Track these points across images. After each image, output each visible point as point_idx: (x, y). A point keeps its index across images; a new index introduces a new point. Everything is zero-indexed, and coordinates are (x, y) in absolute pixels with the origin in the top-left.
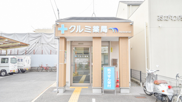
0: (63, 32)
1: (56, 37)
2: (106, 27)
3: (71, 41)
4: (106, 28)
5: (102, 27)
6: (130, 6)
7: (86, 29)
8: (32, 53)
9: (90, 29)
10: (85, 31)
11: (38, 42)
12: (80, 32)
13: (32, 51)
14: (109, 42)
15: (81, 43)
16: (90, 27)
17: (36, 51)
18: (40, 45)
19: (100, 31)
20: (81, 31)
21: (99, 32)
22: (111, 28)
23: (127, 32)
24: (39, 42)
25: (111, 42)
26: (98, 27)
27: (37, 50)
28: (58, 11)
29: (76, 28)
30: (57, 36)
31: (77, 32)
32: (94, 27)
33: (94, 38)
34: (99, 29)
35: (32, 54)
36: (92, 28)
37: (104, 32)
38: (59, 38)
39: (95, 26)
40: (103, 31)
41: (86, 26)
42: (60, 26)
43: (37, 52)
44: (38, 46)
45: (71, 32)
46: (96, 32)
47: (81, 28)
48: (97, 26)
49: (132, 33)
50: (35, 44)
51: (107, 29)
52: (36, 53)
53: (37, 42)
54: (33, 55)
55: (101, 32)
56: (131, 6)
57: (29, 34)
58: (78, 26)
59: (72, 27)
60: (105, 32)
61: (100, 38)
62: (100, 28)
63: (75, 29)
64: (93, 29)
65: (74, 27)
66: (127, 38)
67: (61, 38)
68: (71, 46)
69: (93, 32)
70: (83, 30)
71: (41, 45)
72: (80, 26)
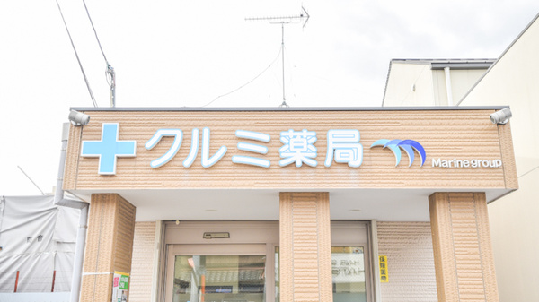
0: (107, 165)
1: (67, 196)
2: (355, 134)
3: (165, 224)
4: (357, 138)
5: (333, 136)
6: (442, 69)
7: (242, 146)
8: (7, 287)
9: (263, 149)
10: (237, 159)
11: (40, 237)
12: (206, 162)
13: (11, 278)
14: (368, 223)
15: (216, 230)
16: (266, 138)
17: (28, 278)
18: (47, 249)
19: (320, 156)
20: (210, 156)
21: (313, 163)
22: (384, 142)
23: (478, 163)
24: (45, 235)
25: (380, 224)
26: (308, 136)
27: (32, 272)
28: (112, 74)
29: (186, 141)
30: (71, 188)
31: (187, 163)
32: (288, 136)
33: (287, 196)
34: (314, 149)
35: (7, 291)
36: (275, 143)
37: (346, 164)
38: (88, 200)
39: (291, 133)
40: (338, 159)
41: (240, 133)
42: (97, 134)
43: (30, 281)
44: (38, 253)
45: (155, 163)
46: (299, 164)
47: (211, 140)
48: (305, 133)
49: (507, 168)
50: (26, 245)
51: (360, 147)
52: (27, 286)
53: (35, 236)
54: (12, 294)
55: (328, 163)
56: (447, 70)
57: (4, 201)
58: (195, 133)
59: (164, 137)
60: (352, 164)
61: (321, 196)
62: (320, 143)
63: (182, 147)
64: (282, 150)
65: (173, 137)
66: (478, 197)
67: (101, 198)
68: (165, 247)
69: (283, 163)
70: (222, 151)
71: (54, 247)
72: (206, 132)
